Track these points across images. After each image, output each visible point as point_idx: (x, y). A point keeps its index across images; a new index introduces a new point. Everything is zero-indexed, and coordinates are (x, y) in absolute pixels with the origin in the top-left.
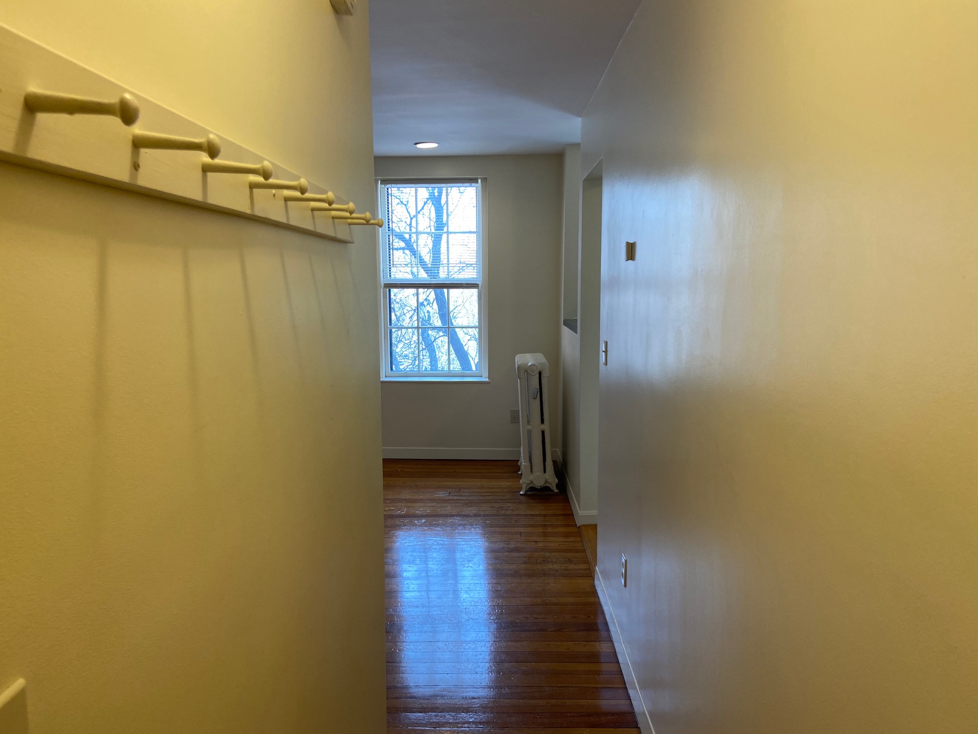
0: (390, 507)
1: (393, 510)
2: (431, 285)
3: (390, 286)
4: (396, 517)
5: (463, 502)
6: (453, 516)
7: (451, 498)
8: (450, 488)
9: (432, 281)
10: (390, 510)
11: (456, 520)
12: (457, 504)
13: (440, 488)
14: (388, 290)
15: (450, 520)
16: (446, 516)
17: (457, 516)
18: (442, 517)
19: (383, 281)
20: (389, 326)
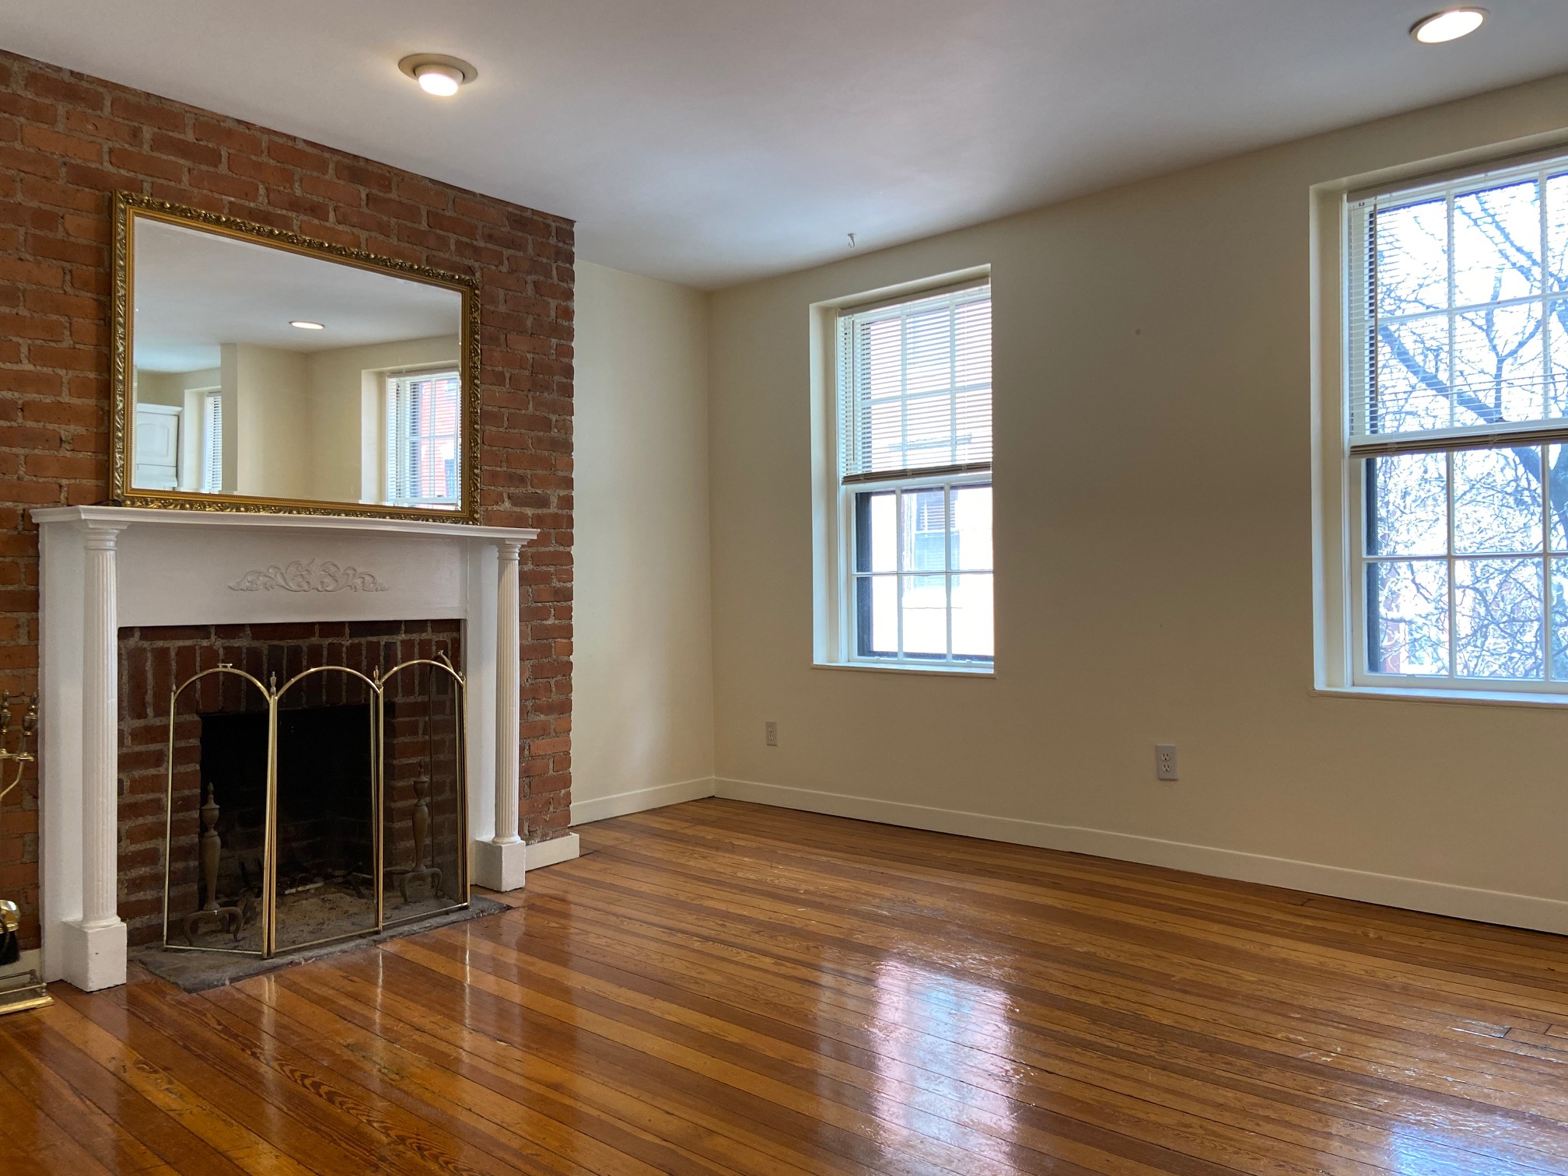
0: (1293, 1030)
1: (1299, 1043)
2: (1489, 439)
3: (1371, 452)
4: (1295, 1067)
5: (1548, 1070)
6: (1491, 1110)
7: (1508, 1048)
8: (1515, 1015)
9: (1492, 428)
10: (1290, 1040)
11: (1501, 1127)
12: (1522, 1075)
13: (1480, 1008)
14: (1363, 462)
15: (1473, 1122)
16: (1469, 1104)
17: (1507, 1113)
18: (1451, 1104)
19: (1347, 440)
20: (1364, 555)
